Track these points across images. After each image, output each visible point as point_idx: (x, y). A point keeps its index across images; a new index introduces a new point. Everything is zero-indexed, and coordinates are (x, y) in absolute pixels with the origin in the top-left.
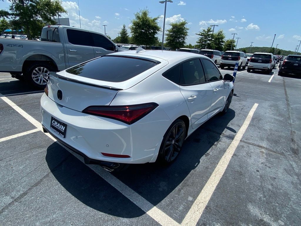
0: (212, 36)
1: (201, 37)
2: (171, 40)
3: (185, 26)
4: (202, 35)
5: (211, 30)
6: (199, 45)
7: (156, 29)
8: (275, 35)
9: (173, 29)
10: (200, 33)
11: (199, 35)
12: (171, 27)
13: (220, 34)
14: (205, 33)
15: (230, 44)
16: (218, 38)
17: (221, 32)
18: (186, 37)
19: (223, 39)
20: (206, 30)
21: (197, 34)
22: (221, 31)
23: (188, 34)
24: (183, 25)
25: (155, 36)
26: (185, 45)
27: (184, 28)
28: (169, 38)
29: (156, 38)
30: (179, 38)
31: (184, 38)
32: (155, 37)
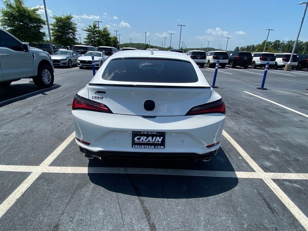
0: (99, 32)
1: (88, 33)
2: (58, 36)
3: (71, 21)
4: (89, 32)
5: (97, 26)
6: (89, 42)
7: (39, 22)
8: (146, 33)
9: (57, 23)
10: (86, 29)
11: (86, 30)
12: (55, 21)
13: (105, 30)
14: (92, 29)
15: (114, 41)
16: (105, 34)
17: (106, 29)
18: (76, 33)
19: (109, 35)
20: (92, 26)
21: (84, 30)
22: (106, 27)
23: (77, 29)
24: (69, 19)
25: (41, 31)
26: (77, 42)
27: (72, 22)
28: (56, 33)
29: (43, 33)
30: (68, 33)
31: (74, 34)
32: (41, 33)
